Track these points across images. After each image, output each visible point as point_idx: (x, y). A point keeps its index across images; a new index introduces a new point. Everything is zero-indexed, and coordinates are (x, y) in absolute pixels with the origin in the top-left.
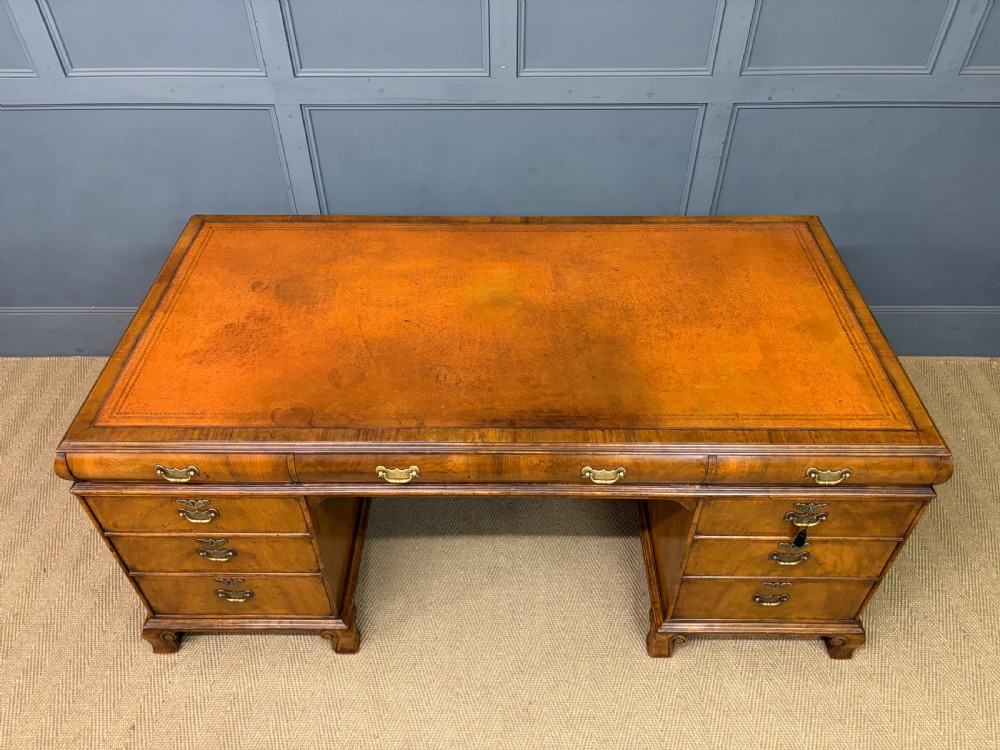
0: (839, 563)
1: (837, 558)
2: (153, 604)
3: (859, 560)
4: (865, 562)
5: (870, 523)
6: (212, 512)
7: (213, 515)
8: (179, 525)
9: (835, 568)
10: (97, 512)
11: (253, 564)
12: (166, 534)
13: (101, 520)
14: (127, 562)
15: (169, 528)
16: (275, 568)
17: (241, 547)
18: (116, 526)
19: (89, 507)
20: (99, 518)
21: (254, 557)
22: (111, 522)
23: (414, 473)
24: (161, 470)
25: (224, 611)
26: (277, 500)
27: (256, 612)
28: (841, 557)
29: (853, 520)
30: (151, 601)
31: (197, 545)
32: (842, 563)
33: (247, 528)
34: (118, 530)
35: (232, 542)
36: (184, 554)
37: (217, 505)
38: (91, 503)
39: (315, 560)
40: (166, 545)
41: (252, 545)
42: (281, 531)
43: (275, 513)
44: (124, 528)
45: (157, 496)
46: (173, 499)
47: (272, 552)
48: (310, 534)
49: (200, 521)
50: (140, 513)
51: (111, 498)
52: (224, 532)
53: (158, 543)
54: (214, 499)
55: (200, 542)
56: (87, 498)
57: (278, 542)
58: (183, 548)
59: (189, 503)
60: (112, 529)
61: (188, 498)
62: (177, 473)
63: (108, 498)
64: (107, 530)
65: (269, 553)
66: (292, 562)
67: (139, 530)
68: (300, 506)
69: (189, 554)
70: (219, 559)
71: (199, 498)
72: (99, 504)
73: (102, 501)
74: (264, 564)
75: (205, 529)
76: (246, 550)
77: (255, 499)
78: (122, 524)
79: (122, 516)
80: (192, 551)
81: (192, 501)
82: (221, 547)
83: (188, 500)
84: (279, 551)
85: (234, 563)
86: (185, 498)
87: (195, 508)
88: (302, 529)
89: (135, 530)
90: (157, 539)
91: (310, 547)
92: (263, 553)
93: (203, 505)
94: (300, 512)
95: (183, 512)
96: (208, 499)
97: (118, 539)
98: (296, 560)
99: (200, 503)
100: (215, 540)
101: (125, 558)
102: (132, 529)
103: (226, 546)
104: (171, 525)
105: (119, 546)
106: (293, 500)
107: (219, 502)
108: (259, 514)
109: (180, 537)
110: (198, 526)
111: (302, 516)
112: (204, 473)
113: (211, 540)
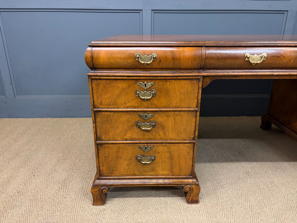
2: (101, 168)
6: (153, 91)
8: (133, 102)
10: (95, 91)
11: (161, 133)
12: (125, 109)
13: (95, 99)
14: (98, 133)
15: (129, 104)
16: (172, 136)
17: (160, 119)
18: (101, 103)
20: (95, 97)
21: (163, 127)
22: (99, 101)
24: (139, 55)
25: (136, 173)
26: (188, 82)
27: (152, 173)
30: (101, 165)
31: (138, 119)
33: (167, 105)
34: (101, 106)
35: (156, 115)
36: (129, 126)
37: (157, 86)
38: (94, 85)
39: (194, 130)
40: (122, 119)
41: (165, 118)
42: (183, 107)
43: (184, 92)
44: (105, 105)
45: (130, 78)
46: (136, 81)
47: (174, 124)
48: (197, 109)
49: (146, 98)
50: (116, 93)
51: (106, 81)
52: (154, 108)
53: (119, 117)
54: (157, 81)
55: (140, 116)
56: (93, 80)
57: (179, 115)
58: (130, 121)
59: (144, 84)
60: (99, 105)
61: (144, 81)
62: (146, 58)
63: (104, 81)
64: (96, 106)
65: (172, 125)
66: (182, 132)
67: (112, 106)
68: (198, 86)
69: (132, 126)
70: (146, 129)
71: (150, 81)
72: (98, 85)
73: (100, 83)
74: (167, 134)
75: (146, 105)
76: (161, 122)
77: (177, 81)
78: (105, 102)
79: (107, 96)
80: (134, 124)
81: (146, 83)
82: (149, 120)
83: (143, 83)
84: (177, 123)
85: (152, 133)
86: (142, 81)
87: (145, 88)
88: (195, 105)
89: (110, 107)
90: (119, 114)
91: (194, 120)
92: (169, 125)
93: (150, 86)
94: (197, 91)
95: (139, 91)
96: (154, 81)
97: (99, 113)
98: (184, 130)
99: (149, 84)
100: (148, 114)
101: (98, 130)
102: (109, 106)
103: (152, 119)
104: (129, 102)
105: (98, 120)
106: (196, 82)
107: (159, 84)
108: (176, 93)
109: (132, 111)
110: (144, 102)
111: (197, 94)
112: (160, 58)
113: (146, 114)
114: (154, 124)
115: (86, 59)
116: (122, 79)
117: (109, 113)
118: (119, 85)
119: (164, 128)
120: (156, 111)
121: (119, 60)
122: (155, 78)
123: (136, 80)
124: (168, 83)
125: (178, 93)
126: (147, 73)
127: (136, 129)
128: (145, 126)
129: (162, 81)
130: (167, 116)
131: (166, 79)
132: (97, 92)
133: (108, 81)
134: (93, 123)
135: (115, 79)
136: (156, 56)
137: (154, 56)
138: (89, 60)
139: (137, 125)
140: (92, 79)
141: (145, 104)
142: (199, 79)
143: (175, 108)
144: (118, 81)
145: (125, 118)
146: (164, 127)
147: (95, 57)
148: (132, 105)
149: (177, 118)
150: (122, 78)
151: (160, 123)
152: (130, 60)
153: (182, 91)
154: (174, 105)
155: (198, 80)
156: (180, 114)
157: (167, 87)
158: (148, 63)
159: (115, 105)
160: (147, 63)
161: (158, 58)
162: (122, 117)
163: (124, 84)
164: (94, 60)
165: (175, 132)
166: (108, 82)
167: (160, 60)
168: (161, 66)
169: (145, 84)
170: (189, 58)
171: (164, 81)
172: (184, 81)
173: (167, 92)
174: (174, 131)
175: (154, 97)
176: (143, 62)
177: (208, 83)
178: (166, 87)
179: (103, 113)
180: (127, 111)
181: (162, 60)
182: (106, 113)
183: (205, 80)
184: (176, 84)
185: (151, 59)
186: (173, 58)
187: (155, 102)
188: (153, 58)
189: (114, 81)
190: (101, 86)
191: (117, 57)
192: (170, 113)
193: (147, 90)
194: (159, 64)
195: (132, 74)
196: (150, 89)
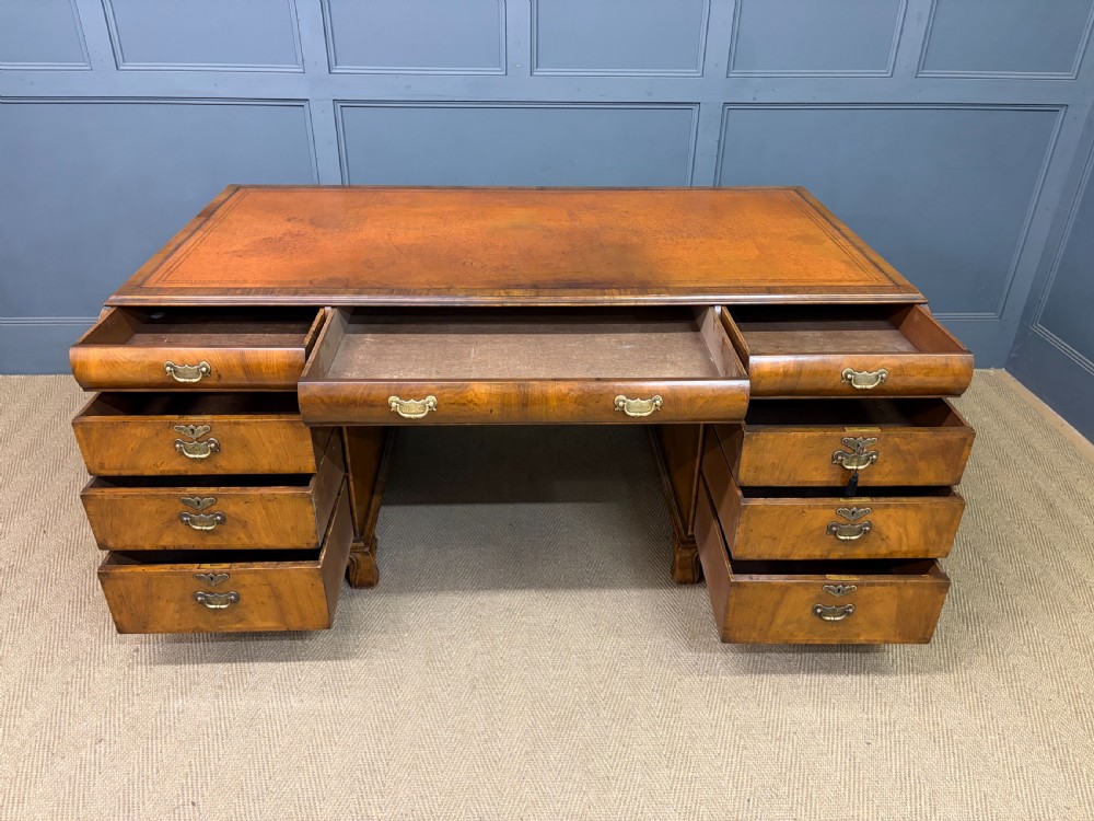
0: (904, 538)
1: (901, 530)
3: (924, 532)
4: (932, 535)
5: (922, 465)
7: (213, 445)
8: (174, 463)
9: (900, 544)
17: (232, 507)
22: (97, 461)
23: (431, 404)
24: (171, 366)
28: (905, 527)
29: (906, 461)
31: (181, 507)
32: (907, 537)
35: (222, 501)
36: (165, 521)
37: (218, 433)
40: (145, 507)
41: (243, 506)
44: (111, 469)
46: (170, 424)
47: (265, 517)
49: (197, 456)
50: (132, 446)
58: (165, 512)
59: (188, 429)
62: (187, 371)
65: (262, 518)
66: (288, 532)
69: (171, 520)
70: (204, 528)
71: (201, 423)
74: (255, 536)
76: (236, 514)
79: (111, 452)
80: (173, 517)
81: (192, 426)
82: (208, 509)
83: (187, 426)
84: (273, 515)
86: (184, 423)
87: (194, 437)
88: (311, 467)
91: (309, 509)
92: (256, 518)
93: (203, 433)
95: (181, 443)
96: (210, 423)
98: (293, 529)
99: (200, 430)
103: (214, 508)
107: (222, 429)
108: (264, 445)
112: (217, 372)
113: (198, 498)
114: (218, 518)
119: (245, 526)
125: (268, 445)
128: (202, 522)
130: (246, 502)
136: (207, 369)
137: (204, 369)
139: (182, 521)
145: (151, 505)
146: (245, 524)
149: (270, 506)
151: (234, 516)
153: (277, 442)
157: (242, 434)
158: (194, 380)
160: (190, 381)
161: (213, 371)
163: (144, 429)
167: (220, 376)
169: (192, 430)
173: (245, 445)
176: (181, 380)
181: (223, 375)
185: (198, 374)
188: (201, 373)
193: (198, 440)
196: (203, 439)
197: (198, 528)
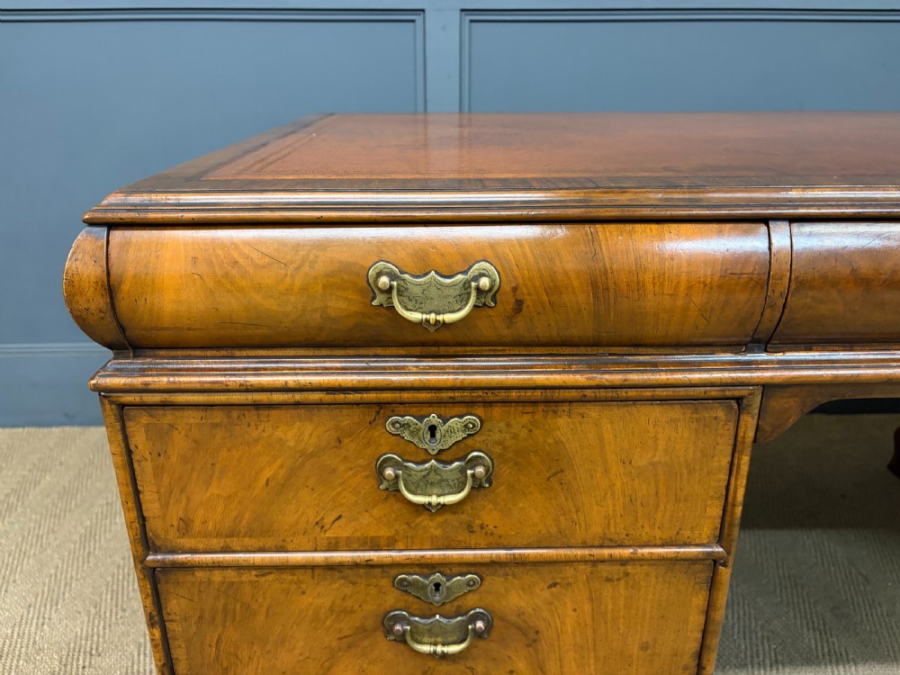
6: (476, 459)
7: (480, 470)
8: (366, 519)
10: (145, 470)
11: (521, 664)
12: (319, 557)
13: (151, 507)
15: (339, 531)
17: (514, 598)
18: (186, 526)
19: (129, 452)
20: (148, 497)
21: (534, 639)
22: (175, 513)
24: (392, 276)
26: (675, 412)
31: (392, 598)
33: (554, 530)
34: (187, 542)
35: (494, 583)
36: (347, 633)
37: (497, 437)
38: (139, 439)
39: (693, 646)
40: (307, 600)
41: (543, 593)
42: (645, 538)
43: (653, 465)
44: (207, 535)
45: (340, 397)
46: (378, 413)
47: (589, 620)
48: (721, 550)
49: (434, 500)
50: (267, 474)
51: (203, 414)
52: (483, 544)
53: (287, 592)
54: (497, 411)
55: (404, 586)
56: (133, 412)
57: (619, 580)
58: (352, 611)
59: (423, 426)
60: (173, 538)
61: (424, 411)
62: (433, 292)
63: (193, 417)
64: (158, 543)
65: (579, 624)
66: (630, 657)
67: (247, 541)
68: (732, 432)
69: (362, 631)
70: (439, 649)
71: (457, 410)
72: (160, 436)
73: (172, 426)
74: (552, 666)
75: (438, 532)
76: (520, 614)
77: (617, 412)
78: (204, 523)
79: (214, 490)
80: (370, 624)
81: (433, 419)
82: (456, 604)
83: (420, 418)
84: (609, 616)
85: (470, 664)
86: (414, 410)
87: (434, 448)
88: (708, 527)
89: (235, 543)
90: (287, 577)
91: (699, 600)
92: (564, 623)
93: (461, 436)
94: (725, 461)
95: (396, 465)
96: (480, 411)
97: (181, 576)
98: (644, 647)
99: (454, 427)
100: (449, 578)
101: (179, 653)
102: (229, 537)
103: (471, 599)
104: (343, 520)
105: (174, 605)
106: (721, 414)
107: (508, 425)
108: (606, 471)
109: (355, 565)
110: (424, 520)
111: (724, 477)
112: (515, 289)
113: (437, 577)
114: (480, 624)
115: (70, 300)
116: (297, 404)
117: (231, 574)
118: (279, 433)
119: (535, 641)
120: (494, 564)
121: (271, 305)
122: (490, 396)
123: (380, 404)
124: (562, 421)
125: (616, 469)
126: (442, 370)
127: (384, 647)
128: (436, 634)
129: (530, 409)
130: (555, 585)
131: (549, 400)
132: (158, 472)
133: (218, 416)
134: (151, 624)
135: (257, 406)
136: (493, 281)
137: (484, 282)
138: (93, 306)
139: (389, 631)
140: (122, 406)
141: (432, 526)
142: (739, 400)
143: (601, 546)
144: (275, 413)
145: (323, 595)
146: (536, 637)
147: (126, 287)
148: (359, 534)
149: (607, 591)
150: (298, 397)
151: (514, 618)
152: (342, 305)
153: (641, 461)
154: (597, 529)
155: (736, 406)
156: (627, 574)
157: (558, 442)
158: (449, 317)
159: (265, 535)
160: (440, 318)
161: (507, 288)
162: (303, 593)
163: (309, 427)
164: (123, 304)
165: (597, 659)
166: (218, 421)
167: (519, 303)
168: (521, 328)
169: (433, 429)
170: (690, 288)
171: (541, 408)
172: (656, 412)
173: (555, 469)
174: (592, 655)
175: (482, 491)
176: (415, 316)
177: (791, 421)
178: (551, 441)
179: (199, 574)
180: (331, 567)
181: (528, 302)
182: (217, 576)
183: (776, 403)
184: (607, 426)
185: (463, 300)
186: (594, 284)
187: (489, 515)
188: (473, 294)
189: (251, 415)
190: (179, 443)
191: (258, 288)
192: (569, 571)
193: (443, 457)
194: (510, 320)
195: (355, 378)
196: (458, 452)
197: (426, 648)
